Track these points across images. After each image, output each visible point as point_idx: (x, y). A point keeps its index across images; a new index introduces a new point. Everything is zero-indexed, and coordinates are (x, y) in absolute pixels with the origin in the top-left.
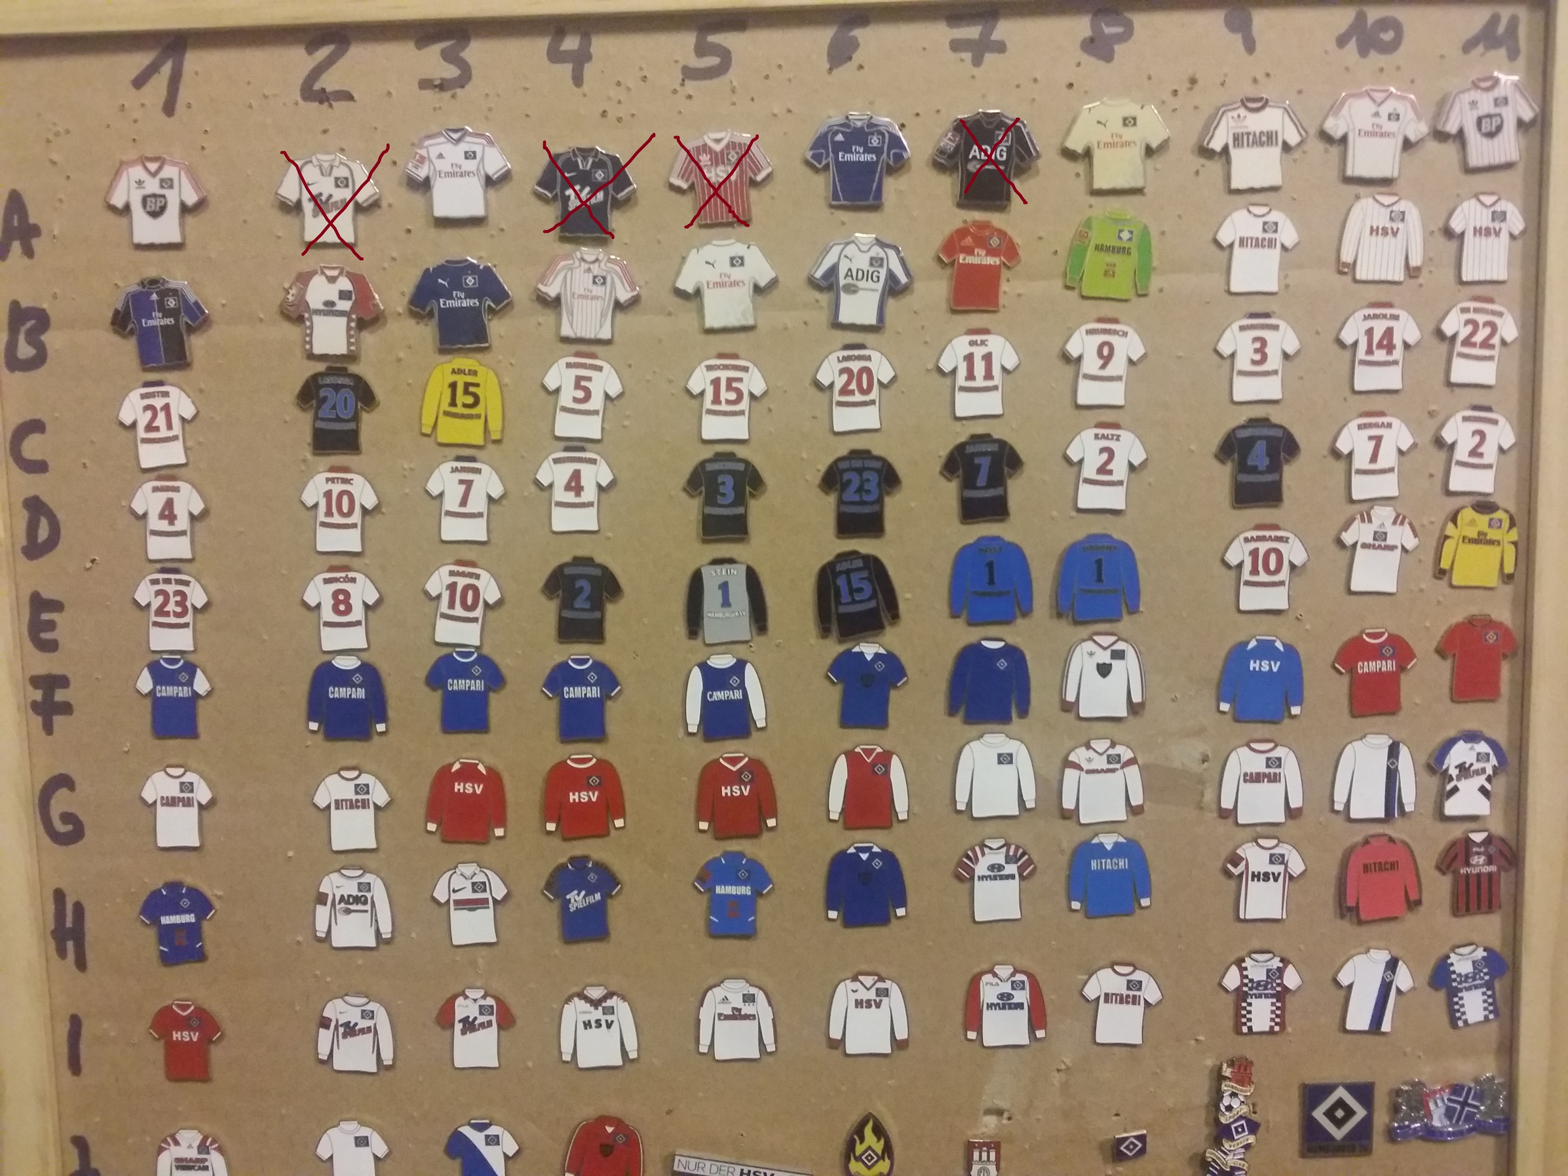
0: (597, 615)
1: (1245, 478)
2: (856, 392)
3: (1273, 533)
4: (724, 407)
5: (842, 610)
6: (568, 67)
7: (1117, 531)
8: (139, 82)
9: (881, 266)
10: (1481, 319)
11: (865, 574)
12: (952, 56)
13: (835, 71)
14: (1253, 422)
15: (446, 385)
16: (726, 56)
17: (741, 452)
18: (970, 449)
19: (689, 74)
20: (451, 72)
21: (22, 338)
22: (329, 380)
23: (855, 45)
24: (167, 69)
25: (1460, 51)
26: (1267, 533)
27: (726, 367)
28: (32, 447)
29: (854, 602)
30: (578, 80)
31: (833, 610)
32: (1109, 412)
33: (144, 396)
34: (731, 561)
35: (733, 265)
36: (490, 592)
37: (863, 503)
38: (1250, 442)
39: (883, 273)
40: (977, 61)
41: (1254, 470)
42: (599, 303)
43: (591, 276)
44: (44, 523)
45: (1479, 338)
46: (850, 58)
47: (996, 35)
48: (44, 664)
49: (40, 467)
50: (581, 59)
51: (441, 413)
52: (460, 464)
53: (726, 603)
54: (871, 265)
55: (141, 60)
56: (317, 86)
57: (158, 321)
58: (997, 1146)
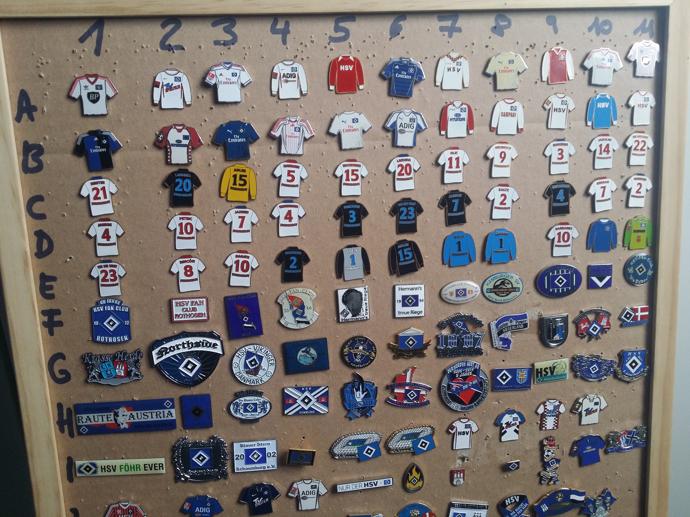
0: (299, 271)
1: (555, 204)
2: (405, 174)
3: (566, 226)
4: (351, 182)
5: (401, 264)
6: (280, 36)
7: (507, 227)
8: (82, 40)
9: (414, 122)
10: (640, 140)
11: (409, 249)
12: (440, 33)
13: (392, 39)
14: (559, 182)
15: (232, 176)
16: (347, 32)
17: (358, 200)
18: (450, 197)
19: (332, 39)
20: (229, 37)
21: (30, 158)
22: (179, 175)
23: (401, 28)
24: (95, 34)
25: (633, 34)
26: (564, 226)
27: (351, 165)
28: (37, 208)
29: (405, 261)
30: (284, 42)
31: (397, 264)
32: (504, 180)
33: (92, 184)
34: (355, 246)
35: (354, 122)
36: (254, 263)
37: (408, 220)
38: (558, 190)
39: (415, 124)
40: (450, 36)
41: (559, 201)
42: (298, 139)
43: (294, 127)
44: (45, 242)
45: (639, 147)
46: (399, 34)
47: (458, 25)
48: (49, 305)
49: (42, 217)
50: (285, 33)
51: (229, 188)
52: (239, 210)
53: (353, 263)
54: (410, 121)
55: (83, 29)
56: (167, 43)
57: (98, 150)
58: (463, 471)
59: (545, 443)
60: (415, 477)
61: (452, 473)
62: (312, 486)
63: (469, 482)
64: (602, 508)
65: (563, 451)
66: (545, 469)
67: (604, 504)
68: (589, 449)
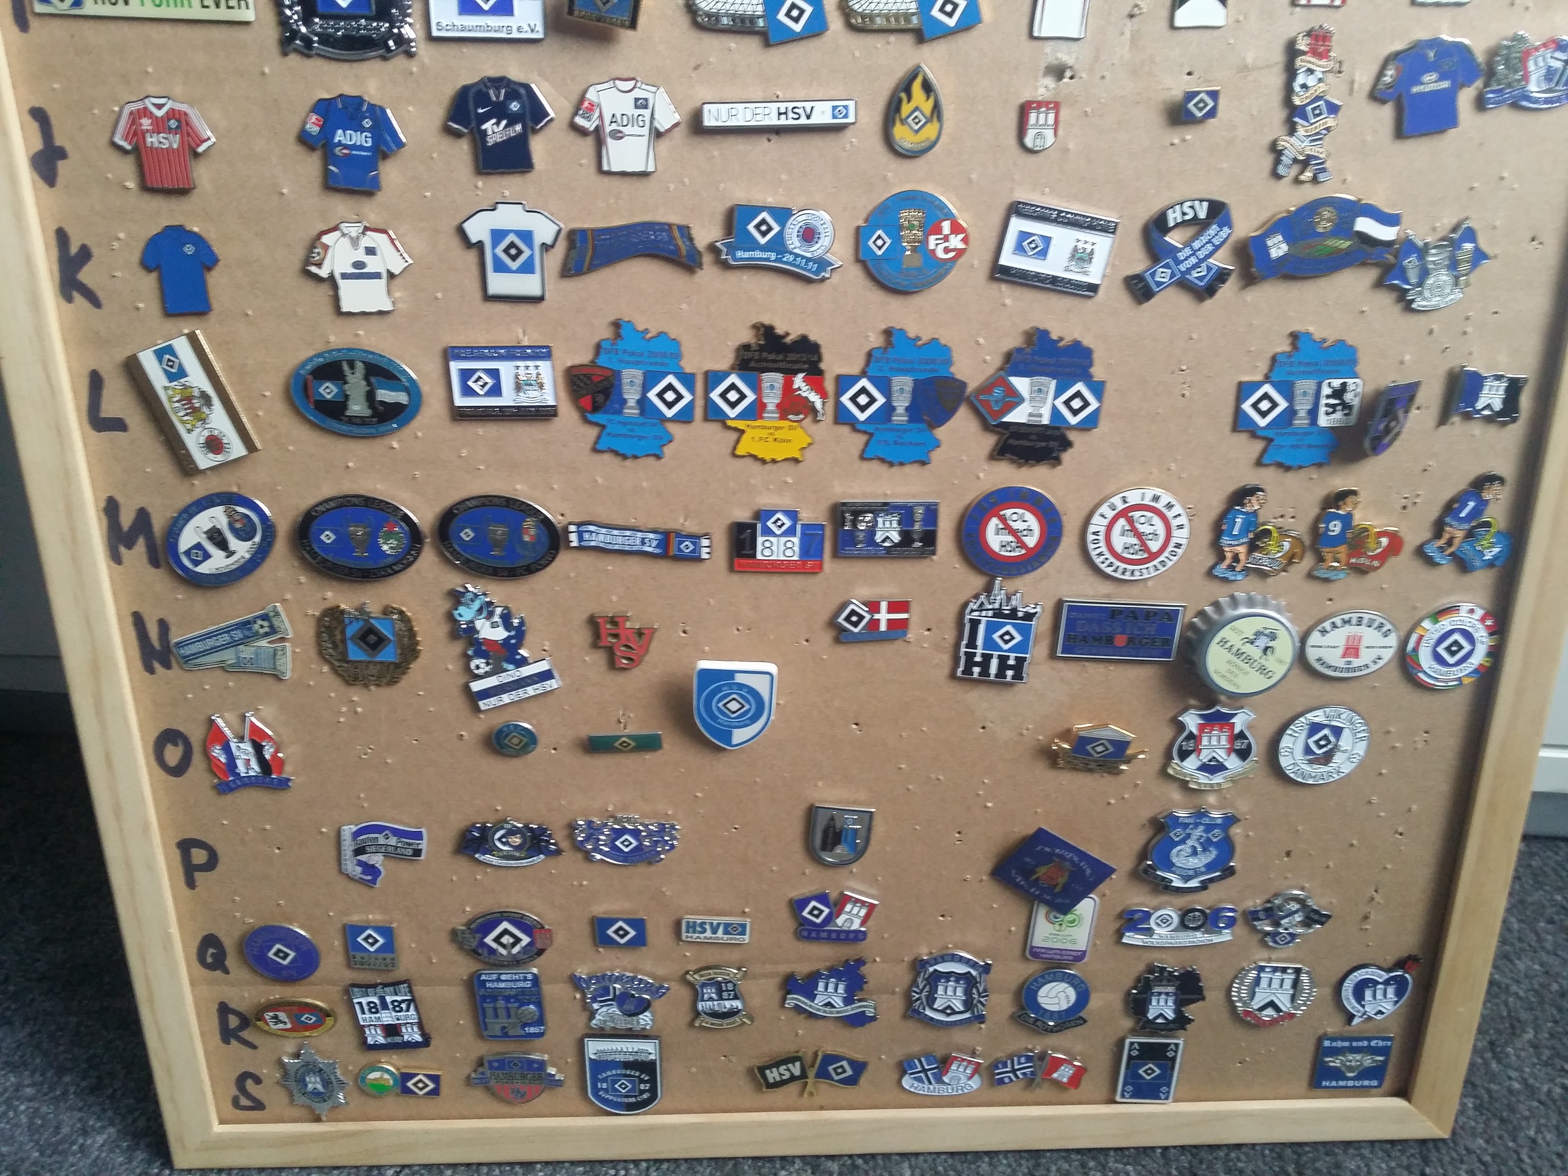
58: (1057, 106)
59: (1302, 45)
60: (917, 109)
61: (1024, 111)
62: (637, 100)
63: (1071, 146)
64: (1443, 277)
65: (1352, 82)
66: (1292, 130)
67: (1453, 265)
68: (1431, 83)
